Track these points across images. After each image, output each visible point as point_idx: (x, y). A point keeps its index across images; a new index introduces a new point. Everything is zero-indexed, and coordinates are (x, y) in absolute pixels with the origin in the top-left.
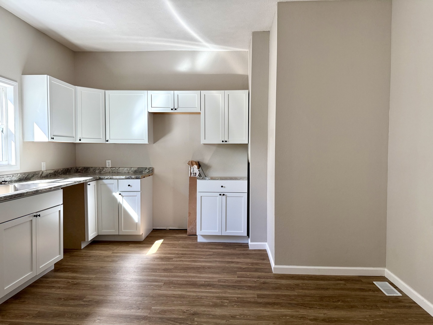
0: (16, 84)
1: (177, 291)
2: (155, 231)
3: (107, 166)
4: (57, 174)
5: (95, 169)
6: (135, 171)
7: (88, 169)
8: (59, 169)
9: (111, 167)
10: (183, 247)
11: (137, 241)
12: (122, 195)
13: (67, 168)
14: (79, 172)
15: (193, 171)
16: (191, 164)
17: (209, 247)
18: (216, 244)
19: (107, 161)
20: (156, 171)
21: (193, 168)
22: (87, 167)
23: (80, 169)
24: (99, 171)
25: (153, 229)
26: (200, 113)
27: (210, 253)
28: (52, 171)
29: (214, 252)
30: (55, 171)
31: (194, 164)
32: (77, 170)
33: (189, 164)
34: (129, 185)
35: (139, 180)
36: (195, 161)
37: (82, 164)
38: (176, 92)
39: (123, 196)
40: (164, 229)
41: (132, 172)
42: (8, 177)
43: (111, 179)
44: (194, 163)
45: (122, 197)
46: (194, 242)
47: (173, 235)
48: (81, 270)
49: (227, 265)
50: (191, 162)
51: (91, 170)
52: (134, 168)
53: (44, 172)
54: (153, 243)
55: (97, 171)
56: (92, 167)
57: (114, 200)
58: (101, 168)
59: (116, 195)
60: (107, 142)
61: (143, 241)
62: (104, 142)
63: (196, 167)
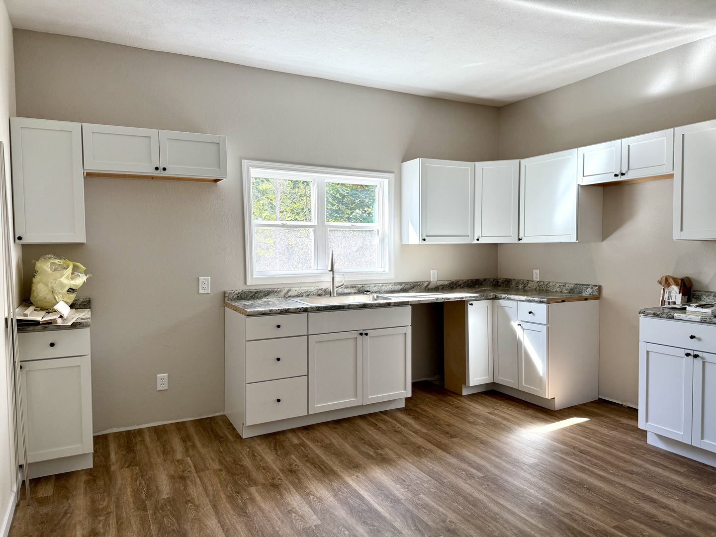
0: (392, 176)
1: (482, 493)
2: (601, 402)
3: (534, 280)
4: (455, 286)
5: (518, 282)
6: (571, 290)
7: (509, 282)
8: (460, 280)
9: (539, 280)
10: (603, 443)
11: (546, 408)
12: (522, 327)
13: (475, 280)
14: (500, 286)
15: (669, 297)
16: (666, 282)
17: (655, 459)
18: (678, 461)
19: (534, 270)
20: (605, 292)
21: (670, 292)
22: (509, 279)
23: (501, 281)
24: (522, 286)
25: (599, 398)
26: (671, 176)
27: (636, 469)
28: (446, 283)
29: (648, 471)
30: (452, 283)
31: (671, 283)
32: (498, 282)
33: (660, 283)
34: (530, 313)
35: (545, 306)
36: (675, 276)
37: (504, 275)
38: (626, 141)
39: (524, 329)
40: (619, 404)
41: (566, 291)
42: (376, 286)
43: (508, 299)
44: (671, 281)
45: (522, 330)
46: (637, 442)
47: (618, 419)
48: (424, 419)
49: (631, 500)
50: (664, 278)
51: (514, 283)
52: (569, 284)
53: (432, 283)
54: (564, 418)
55: (521, 286)
56: (514, 280)
57: (513, 334)
58: (525, 282)
59: (514, 324)
60: (520, 241)
61: (555, 411)
62: (516, 241)
63: (675, 289)
